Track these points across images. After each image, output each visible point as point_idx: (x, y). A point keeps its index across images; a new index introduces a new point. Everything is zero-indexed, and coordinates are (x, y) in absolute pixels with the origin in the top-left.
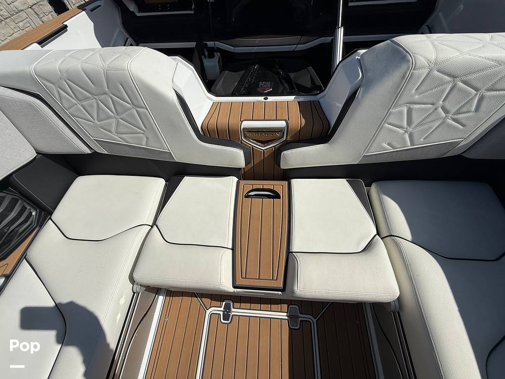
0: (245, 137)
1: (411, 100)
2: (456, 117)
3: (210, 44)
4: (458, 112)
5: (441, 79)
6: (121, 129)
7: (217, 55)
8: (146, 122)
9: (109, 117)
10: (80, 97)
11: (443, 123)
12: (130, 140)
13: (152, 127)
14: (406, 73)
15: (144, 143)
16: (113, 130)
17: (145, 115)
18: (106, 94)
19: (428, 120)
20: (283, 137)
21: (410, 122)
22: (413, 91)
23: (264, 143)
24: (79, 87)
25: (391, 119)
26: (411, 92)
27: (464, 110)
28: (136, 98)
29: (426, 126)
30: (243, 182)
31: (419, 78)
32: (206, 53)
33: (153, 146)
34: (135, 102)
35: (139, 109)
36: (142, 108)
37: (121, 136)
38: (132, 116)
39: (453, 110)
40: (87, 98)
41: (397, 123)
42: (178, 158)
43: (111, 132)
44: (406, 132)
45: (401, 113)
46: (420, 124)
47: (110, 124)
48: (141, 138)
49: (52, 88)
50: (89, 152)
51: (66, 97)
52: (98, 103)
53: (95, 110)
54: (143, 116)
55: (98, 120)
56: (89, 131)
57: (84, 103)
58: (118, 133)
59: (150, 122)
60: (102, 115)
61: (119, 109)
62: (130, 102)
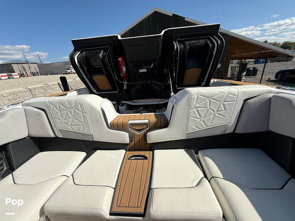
0: (130, 128)
1: (196, 106)
2: (218, 113)
3: (123, 102)
4: (218, 111)
5: (204, 99)
6: (73, 124)
7: (125, 106)
8: (85, 119)
9: (70, 118)
10: (61, 109)
11: (215, 116)
12: (75, 129)
13: (87, 122)
14: (189, 97)
15: (82, 130)
16: (69, 124)
17: (86, 116)
18: (72, 108)
19: (207, 115)
20: (148, 127)
21: (200, 116)
22: (195, 103)
23: (139, 130)
24: (63, 106)
25: (192, 114)
26: (194, 103)
27: (220, 109)
28: (84, 110)
29: (208, 117)
30: (128, 152)
31: (195, 98)
32: (121, 105)
33: (86, 132)
35: (84, 114)
36: (85, 113)
37: (72, 127)
38: (80, 117)
39: (216, 110)
40: (64, 110)
41: (195, 116)
42: (96, 139)
43: (68, 125)
44: (200, 120)
45: (194, 112)
46: (205, 117)
47: (69, 121)
48: (81, 128)
49: (52, 106)
50: (53, 136)
51: (55, 110)
52: (68, 112)
53: (65, 115)
54: (85, 117)
55: (65, 120)
56: (58, 125)
57: (62, 112)
58: (71, 125)
59: (87, 120)
60: (67, 117)
61: (75, 114)
62: (81, 111)
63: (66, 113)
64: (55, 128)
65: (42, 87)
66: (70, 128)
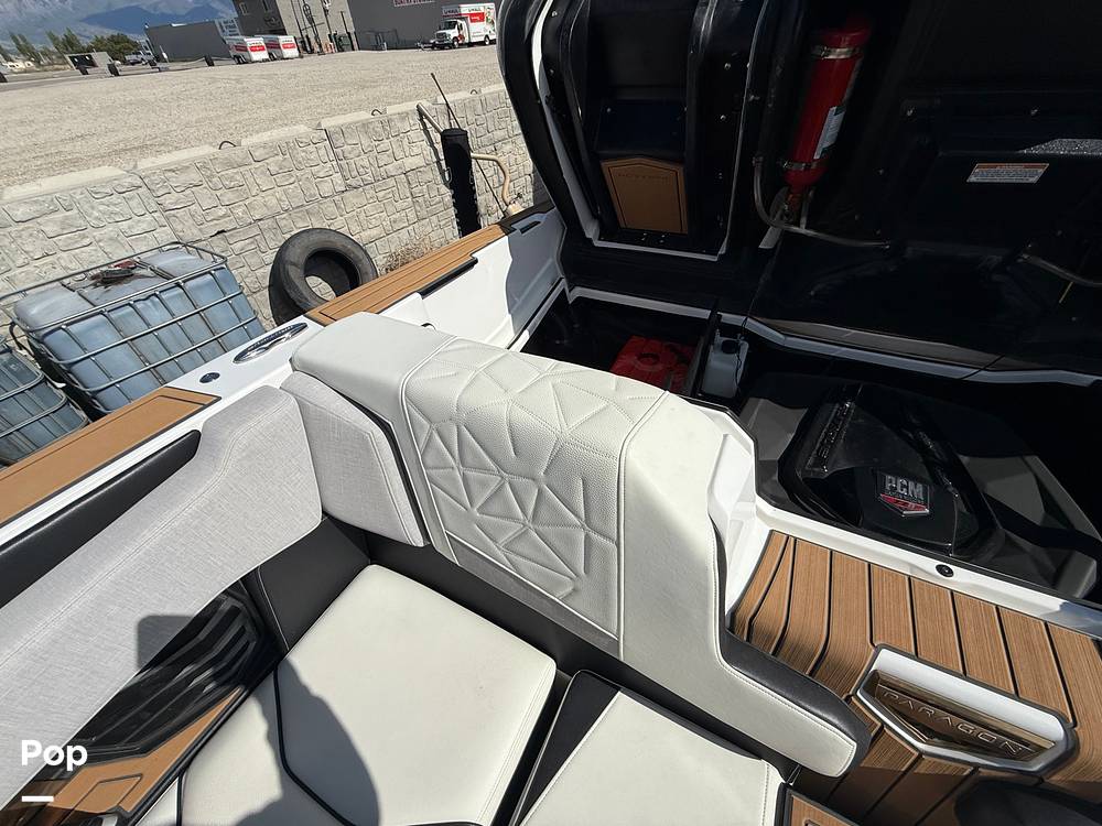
0: (871, 694)
6: (520, 547)
7: (745, 349)
8: (595, 563)
9: (513, 517)
10: (469, 459)
12: (528, 573)
15: (562, 593)
16: (502, 540)
17: (605, 552)
18: (534, 479)
24: (480, 444)
28: (605, 517)
33: (583, 610)
34: (595, 520)
35: (592, 534)
36: (610, 538)
37: (512, 556)
38: (570, 541)
40: (486, 469)
43: (495, 541)
47: (504, 529)
48: (560, 584)
49: (422, 427)
50: (421, 545)
51: (439, 451)
52: (501, 488)
53: (488, 493)
54: (595, 553)
56: (447, 519)
57: (471, 474)
58: (508, 547)
59: (606, 570)
60: (496, 507)
61: (544, 514)
62: (583, 516)
63: (493, 487)
65: (365, 125)
66: (501, 558)
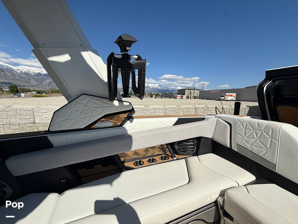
6: (255, 144)
8: (272, 146)
9: (254, 138)
10: (247, 128)
12: (255, 150)
13: (274, 150)
15: (262, 153)
16: (250, 143)
17: (275, 143)
18: (261, 130)
24: (250, 125)
28: (276, 136)
33: (268, 157)
34: (274, 137)
35: (273, 140)
36: (277, 140)
37: (252, 146)
38: (267, 141)
40: (250, 129)
42: (278, 170)
43: (248, 143)
47: (251, 140)
48: (262, 151)
49: (239, 124)
50: (229, 147)
51: (241, 127)
52: (253, 132)
53: (250, 134)
54: (273, 143)
55: (246, 137)
56: (238, 140)
57: (247, 131)
58: (251, 144)
59: (275, 147)
60: (250, 136)
61: (262, 137)
62: (271, 136)
63: (251, 132)
64: (234, 141)
65: (203, 108)
66: (249, 147)
